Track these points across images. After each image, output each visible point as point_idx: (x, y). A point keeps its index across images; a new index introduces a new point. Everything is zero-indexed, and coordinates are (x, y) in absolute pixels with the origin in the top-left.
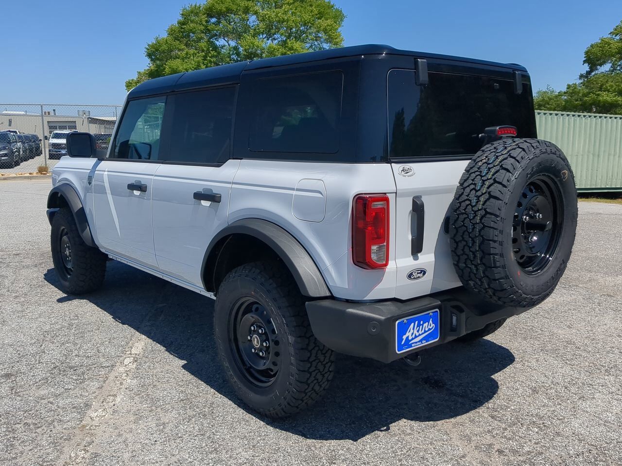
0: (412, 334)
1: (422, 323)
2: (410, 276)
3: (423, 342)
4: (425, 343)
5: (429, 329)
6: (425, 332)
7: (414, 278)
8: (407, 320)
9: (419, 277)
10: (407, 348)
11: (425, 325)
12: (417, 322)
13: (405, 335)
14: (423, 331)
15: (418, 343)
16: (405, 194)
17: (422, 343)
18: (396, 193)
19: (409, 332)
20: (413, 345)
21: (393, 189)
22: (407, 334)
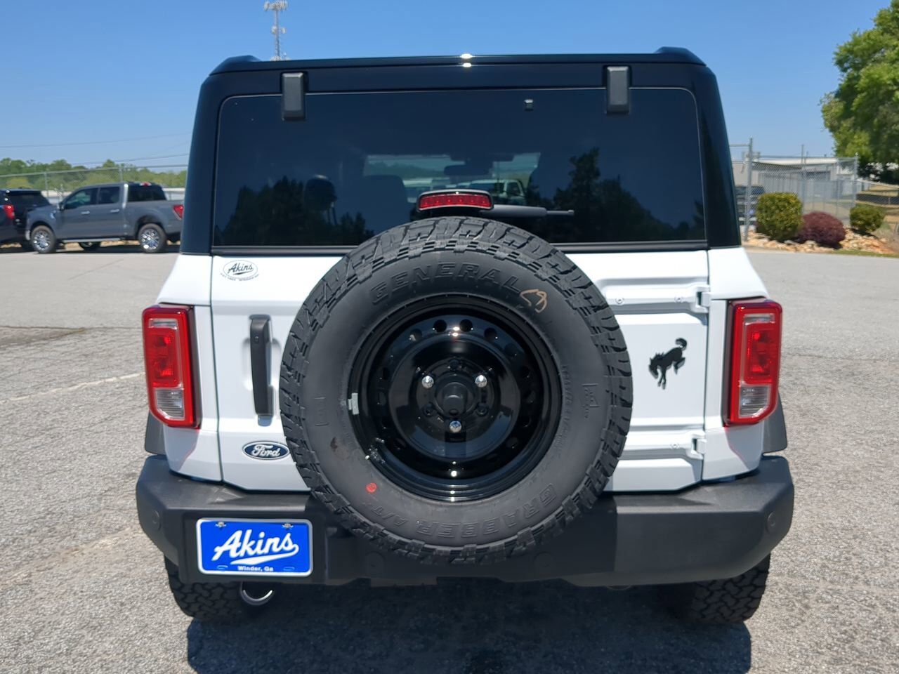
0: (238, 550)
1: (262, 535)
2: (249, 450)
3: (267, 568)
4: (269, 572)
5: (282, 552)
6: (271, 553)
7: (258, 456)
8: (225, 523)
9: (270, 456)
10: (226, 569)
11: (270, 541)
12: (249, 532)
13: (221, 545)
14: (266, 550)
15: (252, 568)
16: (233, 310)
17: (263, 571)
18: (210, 306)
19: (232, 543)
20: (240, 568)
21: (206, 300)
22: (226, 547)
